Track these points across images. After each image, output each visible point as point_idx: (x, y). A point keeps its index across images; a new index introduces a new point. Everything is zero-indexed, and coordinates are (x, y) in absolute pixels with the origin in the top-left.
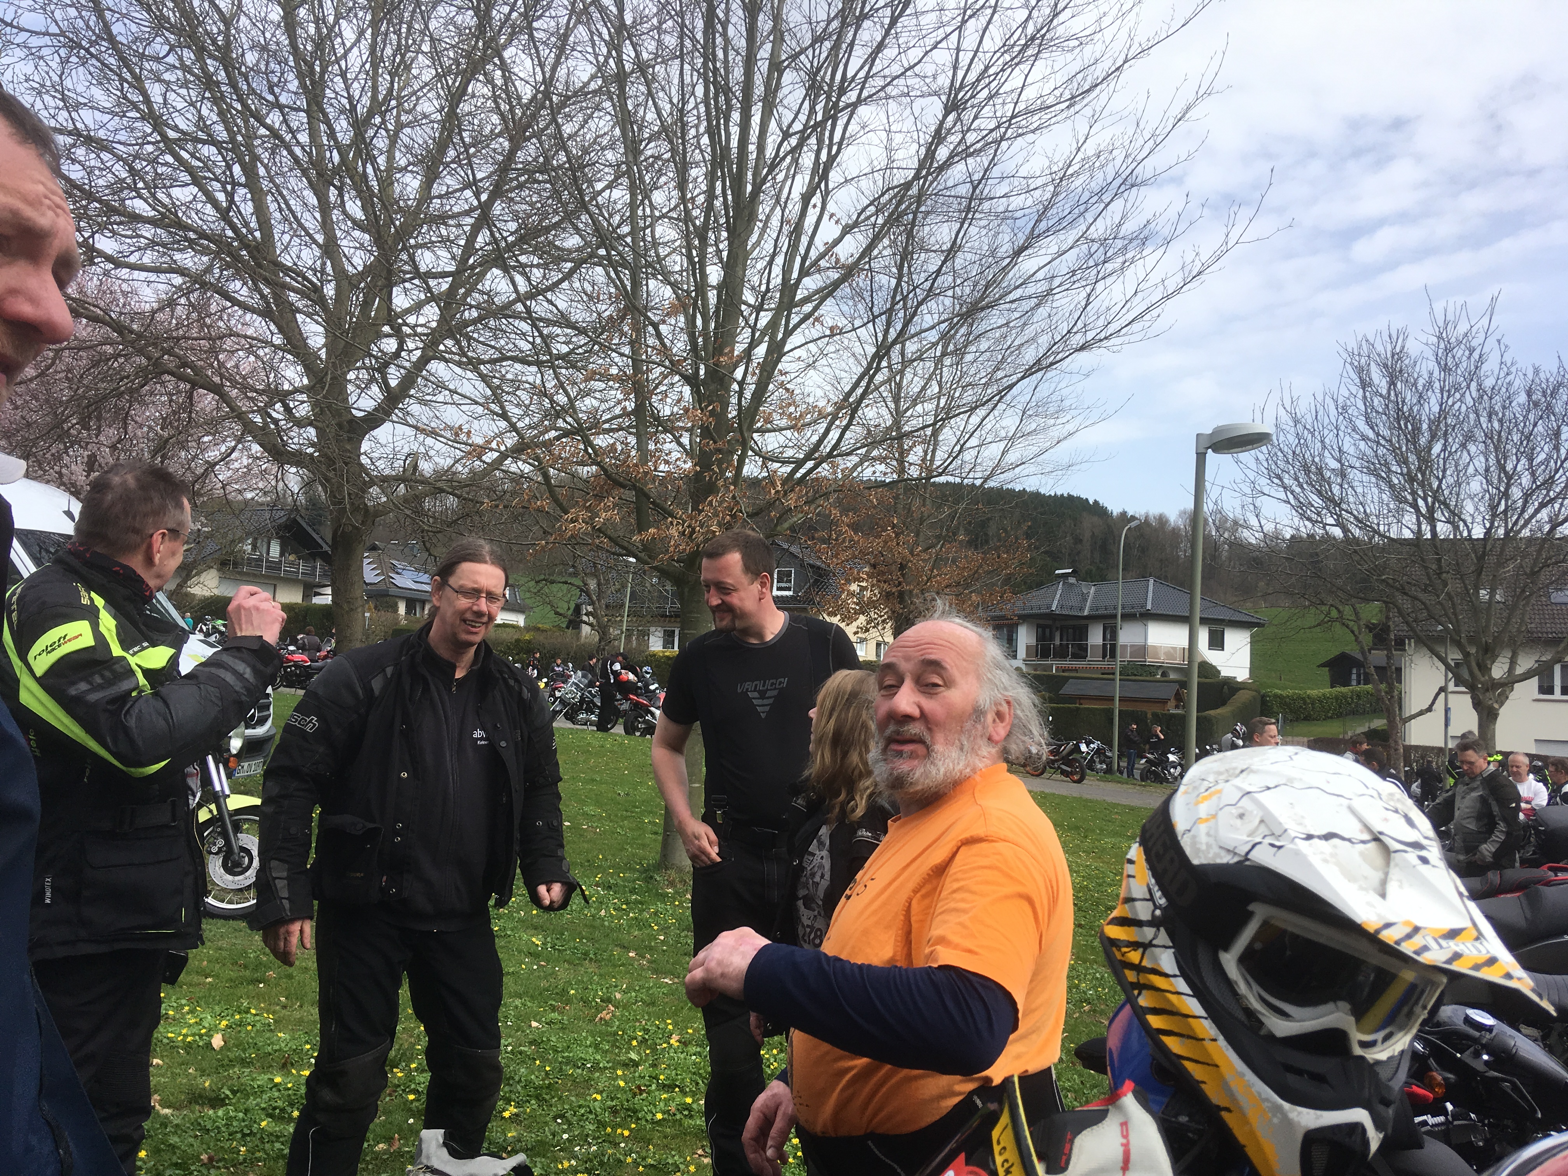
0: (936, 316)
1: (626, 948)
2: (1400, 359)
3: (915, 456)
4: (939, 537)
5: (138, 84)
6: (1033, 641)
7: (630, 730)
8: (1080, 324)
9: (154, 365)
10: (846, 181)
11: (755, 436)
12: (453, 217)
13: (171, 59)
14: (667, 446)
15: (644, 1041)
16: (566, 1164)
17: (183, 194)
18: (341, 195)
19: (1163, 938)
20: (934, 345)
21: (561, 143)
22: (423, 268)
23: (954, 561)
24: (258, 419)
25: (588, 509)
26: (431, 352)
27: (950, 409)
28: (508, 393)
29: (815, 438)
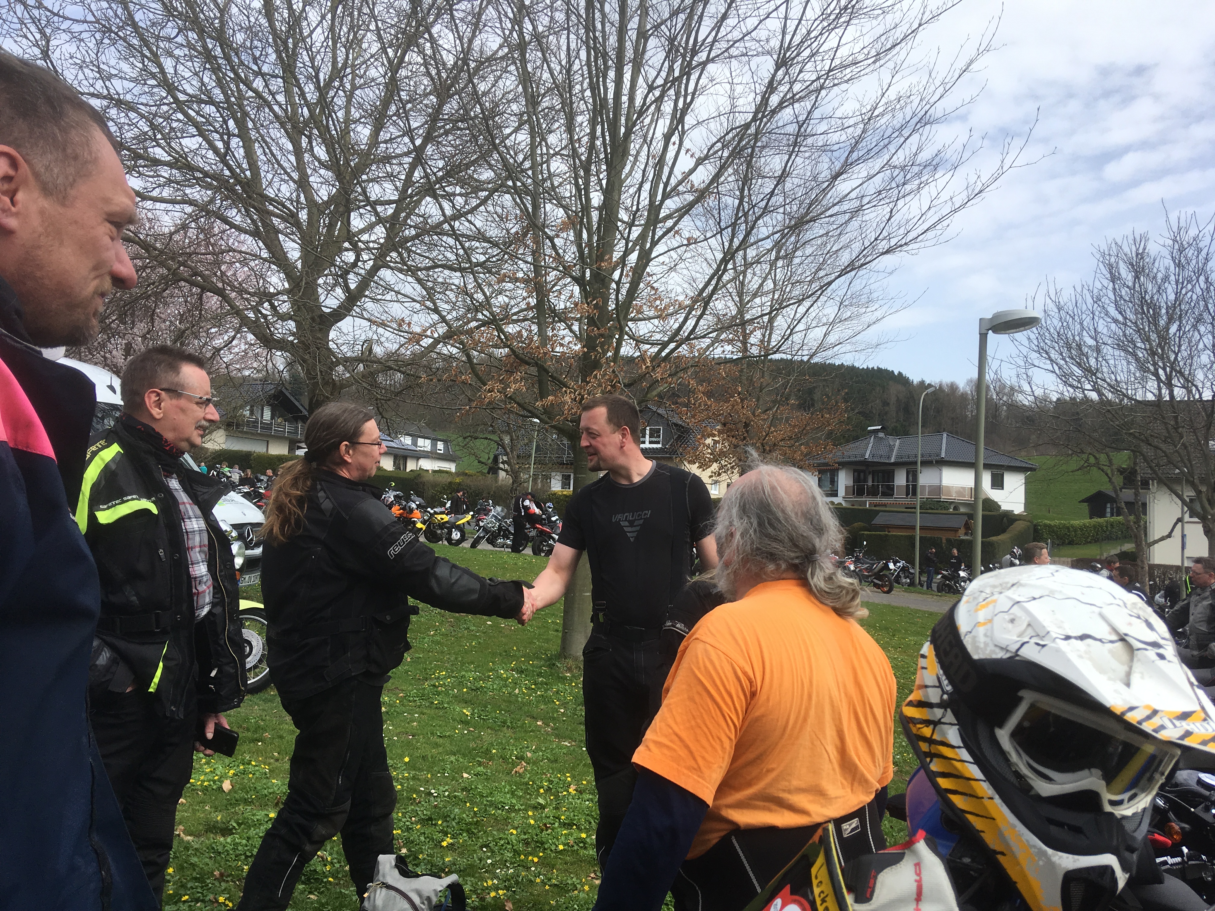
0: (771, 228)
1: (535, 718)
2: (1142, 258)
3: (755, 339)
4: (774, 402)
5: (155, 59)
6: (851, 483)
7: (537, 551)
8: (885, 233)
9: (173, 274)
10: (698, 123)
11: (630, 323)
12: (395, 157)
13: (180, 39)
14: (562, 333)
15: (549, 789)
16: (490, 883)
17: (191, 143)
18: (310, 142)
19: (950, 717)
20: (770, 251)
21: (476, 97)
22: (373, 198)
23: (787, 420)
24: (251, 315)
25: (501, 381)
26: (380, 263)
27: (782, 301)
28: (439, 293)
29: (677, 325)
